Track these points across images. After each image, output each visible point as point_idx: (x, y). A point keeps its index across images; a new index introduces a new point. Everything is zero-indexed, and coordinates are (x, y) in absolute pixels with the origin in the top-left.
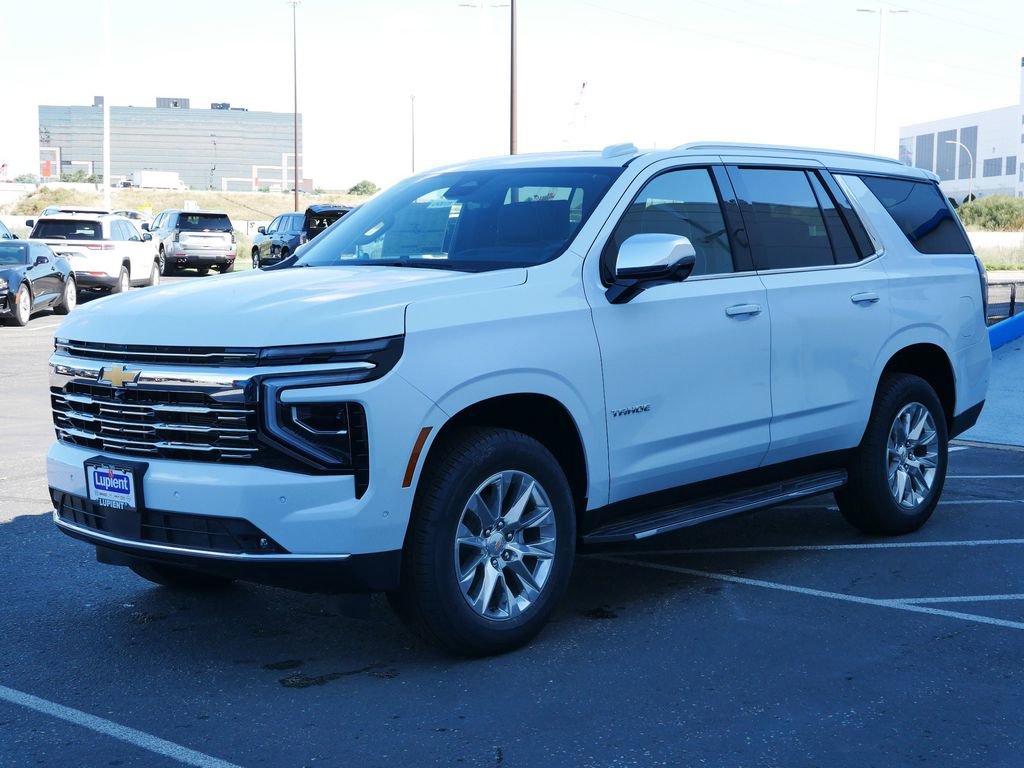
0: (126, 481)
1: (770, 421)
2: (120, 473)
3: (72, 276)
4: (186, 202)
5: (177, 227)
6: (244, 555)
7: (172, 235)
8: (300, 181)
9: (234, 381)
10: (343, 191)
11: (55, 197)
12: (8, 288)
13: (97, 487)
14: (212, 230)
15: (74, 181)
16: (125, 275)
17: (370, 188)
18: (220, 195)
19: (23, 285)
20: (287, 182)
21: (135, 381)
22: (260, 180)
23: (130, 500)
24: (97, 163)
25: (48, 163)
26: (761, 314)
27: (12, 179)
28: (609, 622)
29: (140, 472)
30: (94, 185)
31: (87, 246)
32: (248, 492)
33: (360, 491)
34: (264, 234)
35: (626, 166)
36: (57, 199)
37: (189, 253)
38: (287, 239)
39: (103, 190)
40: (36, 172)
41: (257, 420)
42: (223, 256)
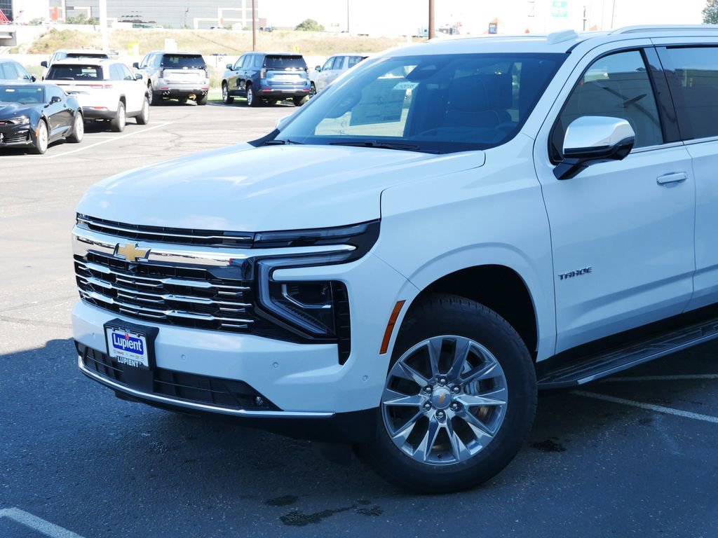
0: (140, 344)
1: (694, 274)
2: (135, 336)
3: (80, 111)
4: (166, 40)
5: (161, 65)
6: (242, 411)
7: (158, 72)
8: (256, 20)
9: (231, 259)
10: (291, 28)
11: (62, 37)
12: (30, 124)
13: (115, 346)
14: (190, 67)
15: (76, 23)
16: (122, 109)
17: (313, 25)
18: (193, 33)
19: (42, 120)
20: (246, 20)
21: (147, 256)
22: (225, 20)
23: (144, 360)
24: (94, 7)
25: (56, 9)
26: (687, 181)
27: (27, 22)
28: (559, 455)
29: (152, 335)
30: (92, 26)
31: (91, 85)
32: (246, 357)
33: (343, 358)
34: (232, 70)
35: (569, 52)
36: (64, 38)
37: (171, 87)
38: (250, 74)
39: (99, 30)
40: (46, 15)
41: (252, 295)
42: (198, 89)
